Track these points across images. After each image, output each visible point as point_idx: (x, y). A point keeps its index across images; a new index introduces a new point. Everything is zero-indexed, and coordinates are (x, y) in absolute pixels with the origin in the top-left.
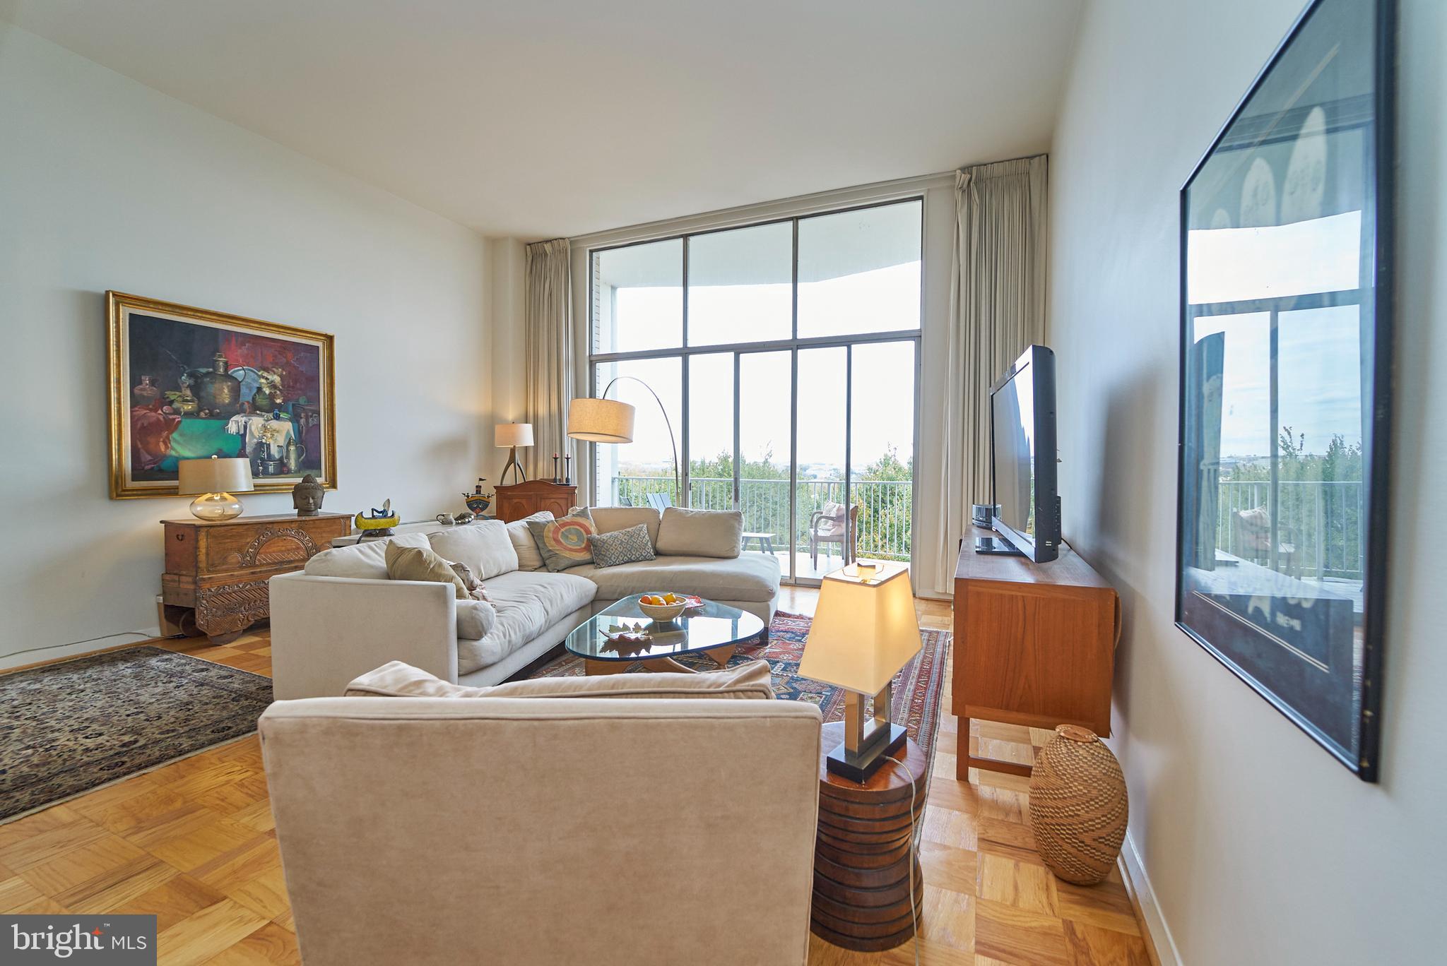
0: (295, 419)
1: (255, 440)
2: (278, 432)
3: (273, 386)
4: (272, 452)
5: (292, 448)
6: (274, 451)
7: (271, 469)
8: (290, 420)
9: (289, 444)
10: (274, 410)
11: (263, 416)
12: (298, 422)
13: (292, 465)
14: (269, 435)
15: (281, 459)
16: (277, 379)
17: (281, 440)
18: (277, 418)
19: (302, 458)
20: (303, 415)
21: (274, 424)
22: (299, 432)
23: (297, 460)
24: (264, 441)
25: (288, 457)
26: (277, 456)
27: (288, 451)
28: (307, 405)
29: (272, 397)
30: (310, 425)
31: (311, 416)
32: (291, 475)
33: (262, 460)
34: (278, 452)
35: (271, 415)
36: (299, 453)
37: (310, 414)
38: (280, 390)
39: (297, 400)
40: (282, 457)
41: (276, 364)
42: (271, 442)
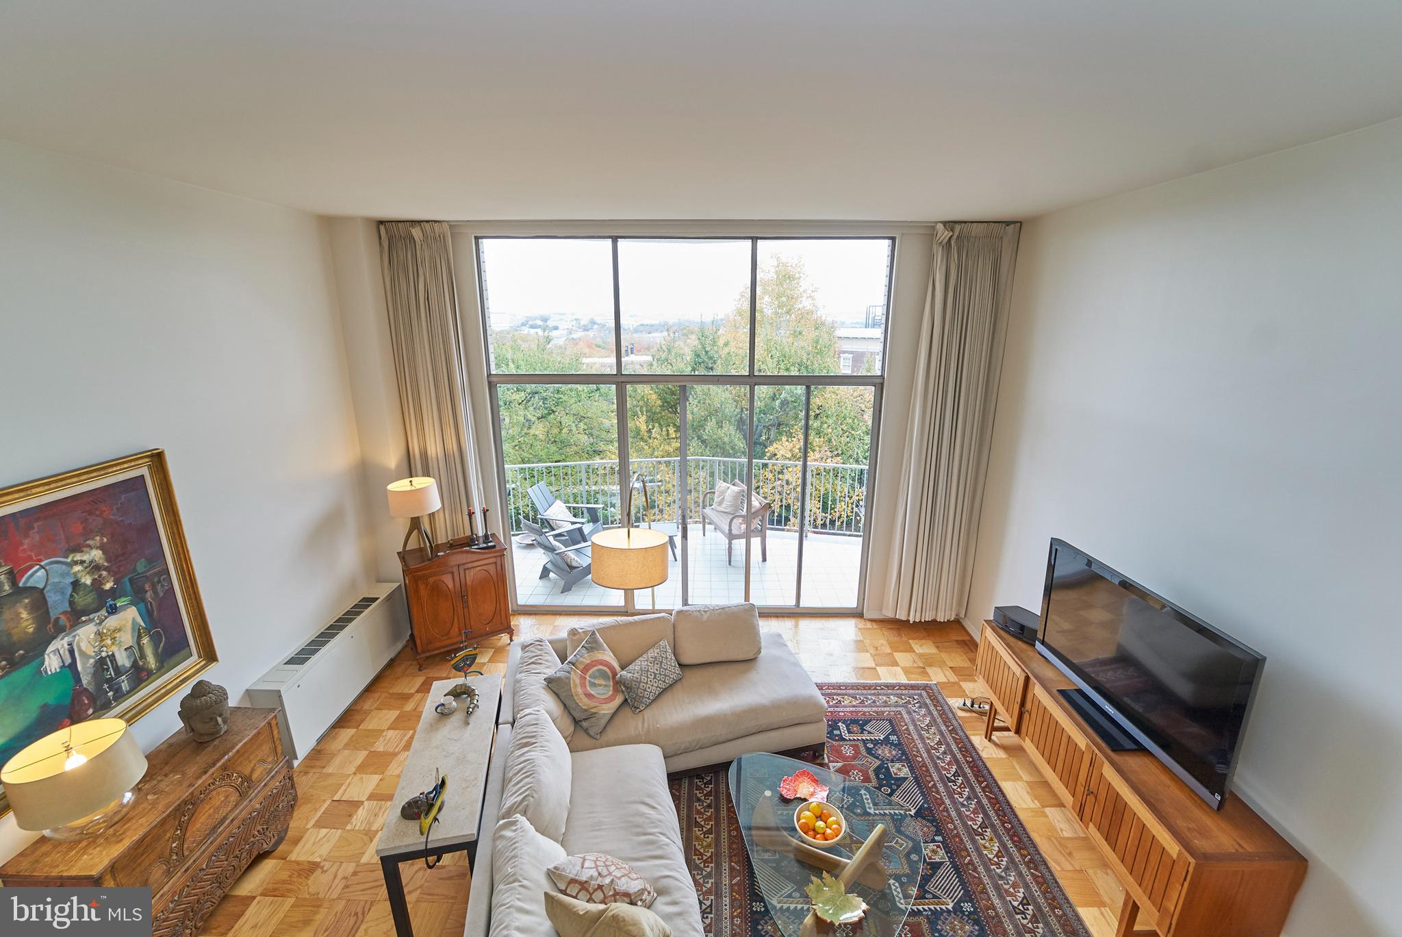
0: (138, 598)
1: (92, 661)
2: (120, 630)
3: (94, 568)
4: (120, 663)
5: (145, 640)
6: (123, 660)
7: (125, 686)
8: (132, 603)
9: (139, 637)
10: (105, 602)
11: (91, 620)
12: (143, 600)
13: (152, 662)
14: (109, 642)
15: (135, 664)
16: (96, 555)
17: (127, 638)
18: (113, 610)
19: (162, 645)
20: (147, 587)
21: (112, 622)
22: (148, 614)
23: (156, 654)
24: (104, 654)
25: (143, 656)
26: (128, 664)
27: (141, 648)
28: (149, 570)
29: (97, 584)
30: (161, 594)
31: (159, 582)
32: (153, 677)
33: (109, 681)
34: (129, 657)
35: (103, 612)
36: (155, 640)
37: (156, 580)
38: (106, 569)
39: (135, 570)
40: (135, 662)
41: (88, 533)
42: (115, 649)
